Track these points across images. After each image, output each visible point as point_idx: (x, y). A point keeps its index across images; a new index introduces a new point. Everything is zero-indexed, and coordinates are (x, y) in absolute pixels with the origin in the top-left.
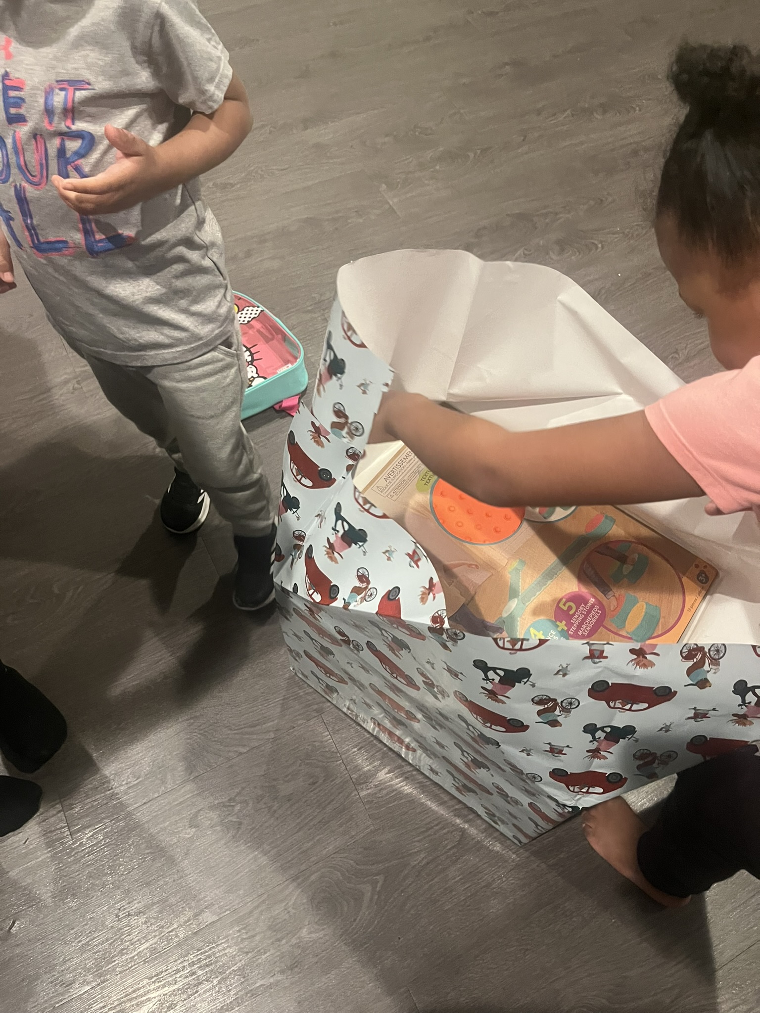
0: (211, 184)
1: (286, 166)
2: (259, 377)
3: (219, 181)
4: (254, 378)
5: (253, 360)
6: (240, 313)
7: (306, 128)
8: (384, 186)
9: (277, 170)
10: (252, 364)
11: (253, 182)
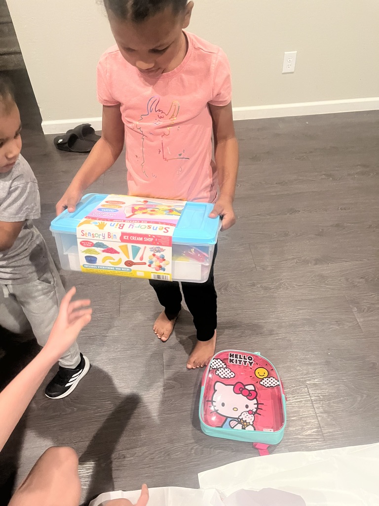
0: (259, 286)
1: (302, 284)
2: (252, 425)
3: (264, 285)
4: (250, 424)
5: (256, 412)
6: (267, 378)
7: (316, 264)
8: (356, 309)
9: (297, 285)
10: (254, 415)
11: (281, 289)
